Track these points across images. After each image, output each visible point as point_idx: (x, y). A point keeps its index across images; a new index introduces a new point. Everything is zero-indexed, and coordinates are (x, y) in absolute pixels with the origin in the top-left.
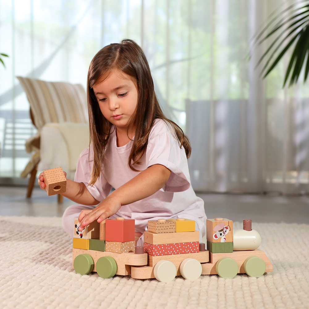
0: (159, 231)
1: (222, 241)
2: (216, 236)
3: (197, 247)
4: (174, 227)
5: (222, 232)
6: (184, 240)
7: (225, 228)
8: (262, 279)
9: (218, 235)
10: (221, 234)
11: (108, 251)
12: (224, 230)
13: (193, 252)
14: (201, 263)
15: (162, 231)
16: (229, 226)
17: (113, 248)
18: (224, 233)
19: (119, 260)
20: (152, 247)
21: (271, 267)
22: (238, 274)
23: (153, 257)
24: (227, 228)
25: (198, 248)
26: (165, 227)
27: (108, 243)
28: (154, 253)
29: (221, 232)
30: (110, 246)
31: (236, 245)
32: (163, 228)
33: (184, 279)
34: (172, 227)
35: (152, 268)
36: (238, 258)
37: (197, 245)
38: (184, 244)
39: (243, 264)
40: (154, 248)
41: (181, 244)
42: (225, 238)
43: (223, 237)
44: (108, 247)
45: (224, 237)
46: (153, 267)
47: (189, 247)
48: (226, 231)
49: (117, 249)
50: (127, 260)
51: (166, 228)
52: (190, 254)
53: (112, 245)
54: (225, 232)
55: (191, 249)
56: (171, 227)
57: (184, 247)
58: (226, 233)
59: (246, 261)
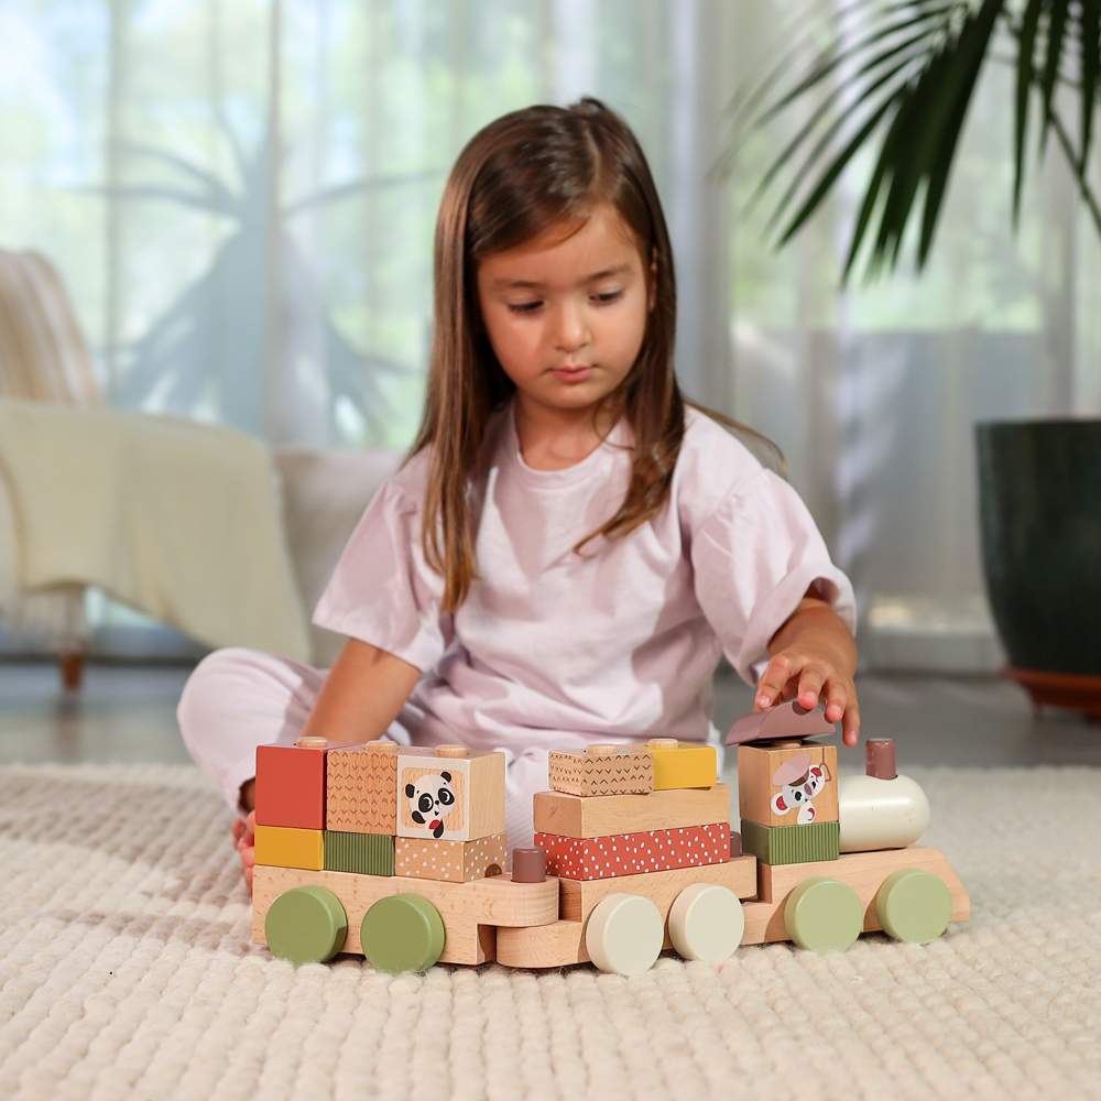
0: (594, 788)
1: (804, 819)
2: (781, 804)
3: (723, 841)
4: (646, 774)
5: (801, 789)
6: (683, 820)
7: (811, 774)
8: (940, 946)
9: (790, 800)
10: (798, 796)
11: (408, 873)
12: (809, 781)
13: (710, 860)
14: (742, 901)
15: (603, 787)
16: (823, 763)
17: (431, 864)
18: (809, 792)
19: (453, 907)
20: (582, 849)
21: (965, 905)
22: (863, 936)
23: (583, 883)
24: (817, 772)
25: (725, 847)
26: (614, 774)
27: (407, 846)
28: (586, 869)
29: (797, 789)
30: (415, 856)
31: (849, 831)
32: (609, 778)
33: (683, 959)
34: (641, 771)
35: (581, 924)
36: (857, 878)
37: (722, 836)
38: (681, 831)
39: (875, 899)
40: (586, 852)
41: (674, 831)
42: (811, 810)
43: (805, 806)
44: (407, 859)
45: (809, 805)
46: (584, 920)
47: (700, 841)
48: (814, 784)
49: (447, 868)
50: (487, 906)
51: (618, 777)
52: (700, 869)
53: (425, 850)
54: (812, 786)
55: (704, 849)
56: (637, 774)
57: (682, 843)
58: (816, 791)
59: (886, 886)
